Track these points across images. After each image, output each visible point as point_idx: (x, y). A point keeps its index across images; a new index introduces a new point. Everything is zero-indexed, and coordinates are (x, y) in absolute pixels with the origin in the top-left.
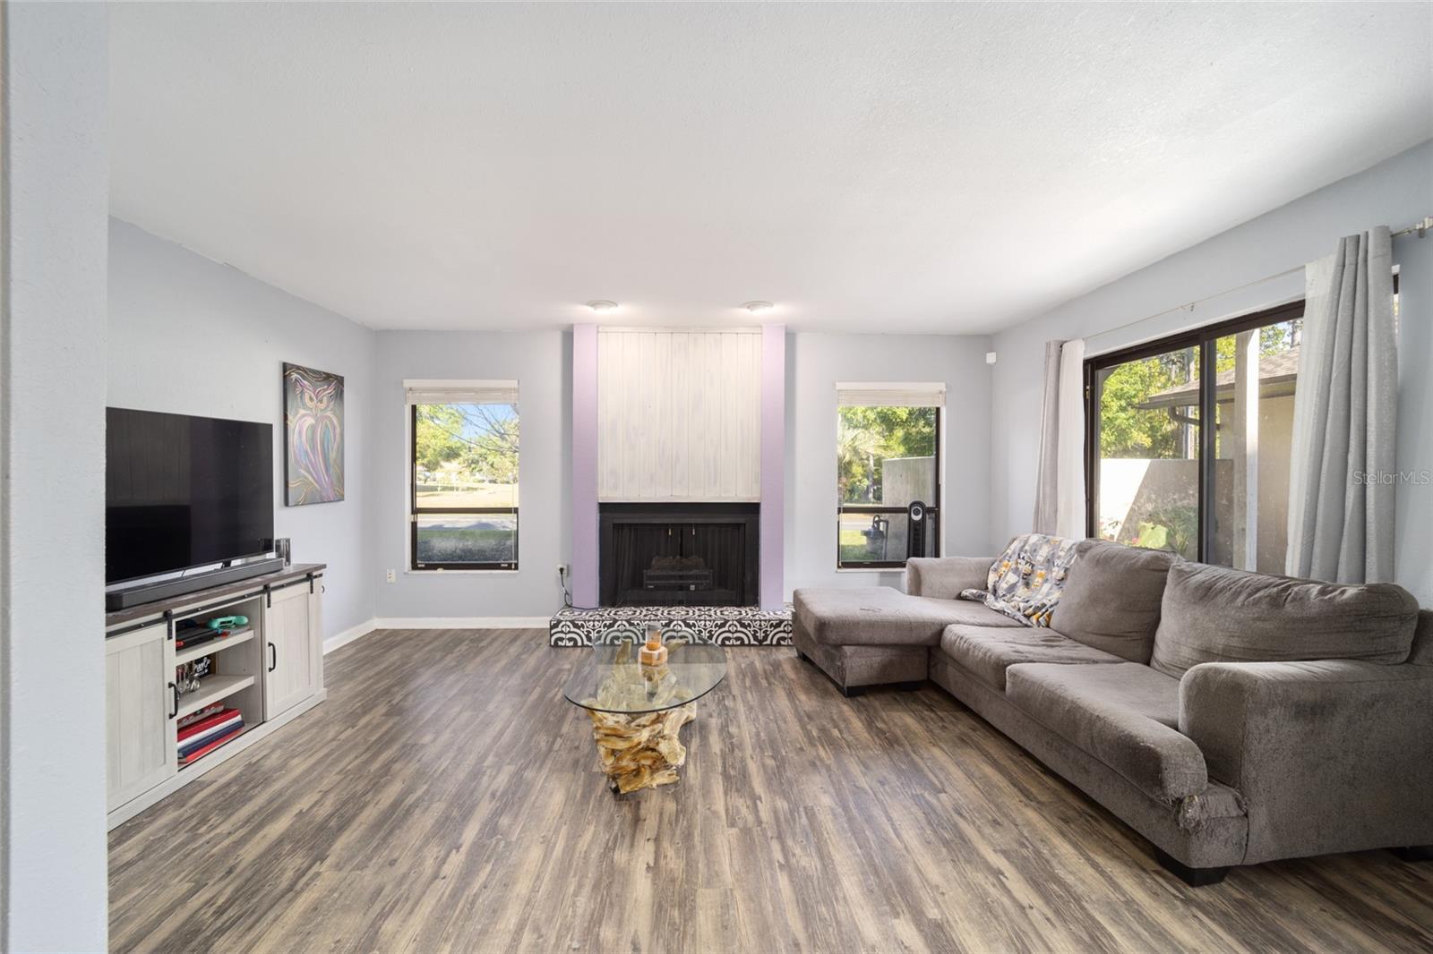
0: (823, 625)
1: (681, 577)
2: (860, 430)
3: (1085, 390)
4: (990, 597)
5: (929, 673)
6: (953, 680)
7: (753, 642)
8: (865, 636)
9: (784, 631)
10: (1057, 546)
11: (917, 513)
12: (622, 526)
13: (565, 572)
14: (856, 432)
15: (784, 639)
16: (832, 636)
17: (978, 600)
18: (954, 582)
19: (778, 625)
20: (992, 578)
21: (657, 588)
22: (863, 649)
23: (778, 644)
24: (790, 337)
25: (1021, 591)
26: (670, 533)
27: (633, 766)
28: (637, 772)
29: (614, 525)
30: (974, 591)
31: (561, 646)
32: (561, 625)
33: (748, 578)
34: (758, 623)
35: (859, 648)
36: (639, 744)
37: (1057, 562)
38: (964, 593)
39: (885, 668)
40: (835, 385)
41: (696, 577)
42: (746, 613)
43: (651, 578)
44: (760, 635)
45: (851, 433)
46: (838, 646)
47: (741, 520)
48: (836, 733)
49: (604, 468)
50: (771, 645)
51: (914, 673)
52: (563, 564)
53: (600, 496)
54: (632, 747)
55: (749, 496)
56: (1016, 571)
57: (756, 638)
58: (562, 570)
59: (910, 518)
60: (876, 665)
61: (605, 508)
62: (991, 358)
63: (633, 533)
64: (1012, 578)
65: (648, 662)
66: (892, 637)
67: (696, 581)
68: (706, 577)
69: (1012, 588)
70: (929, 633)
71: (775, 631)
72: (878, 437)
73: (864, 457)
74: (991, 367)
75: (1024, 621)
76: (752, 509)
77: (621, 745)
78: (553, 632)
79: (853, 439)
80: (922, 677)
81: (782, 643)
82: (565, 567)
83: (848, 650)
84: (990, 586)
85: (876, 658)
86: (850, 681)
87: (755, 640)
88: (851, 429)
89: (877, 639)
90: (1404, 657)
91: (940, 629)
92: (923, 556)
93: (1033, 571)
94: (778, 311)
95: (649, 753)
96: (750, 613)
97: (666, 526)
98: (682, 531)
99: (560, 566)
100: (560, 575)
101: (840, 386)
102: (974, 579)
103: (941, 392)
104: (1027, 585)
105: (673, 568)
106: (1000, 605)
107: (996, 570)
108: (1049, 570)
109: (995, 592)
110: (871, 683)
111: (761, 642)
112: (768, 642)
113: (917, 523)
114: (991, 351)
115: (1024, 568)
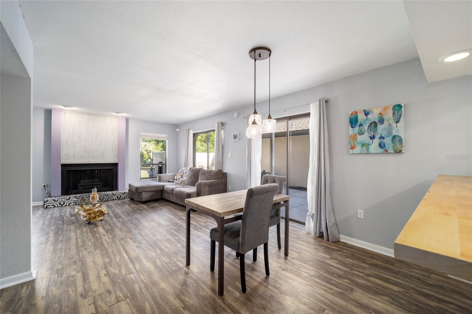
0: (137, 189)
1: (92, 185)
2: (147, 142)
3: (193, 139)
4: (175, 181)
5: (161, 196)
6: (166, 196)
7: (117, 199)
8: (147, 190)
9: (126, 195)
10: (187, 170)
11: (160, 164)
12: (70, 171)
13: (46, 186)
14: (146, 143)
15: (126, 197)
16: (140, 191)
17: (173, 182)
18: (167, 178)
19: (124, 193)
20: (176, 177)
21: (83, 189)
22: (147, 193)
23: (124, 198)
24: (127, 120)
25: (181, 179)
26: (88, 172)
27: (94, 216)
28: (95, 217)
29: (67, 171)
30: (172, 180)
31: (49, 208)
32: (49, 201)
33: (114, 183)
34: (118, 194)
35: (146, 193)
36: (96, 211)
37: (187, 172)
38: (170, 181)
39: (152, 196)
40: (140, 133)
41: (97, 185)
42: (114, 192)
43: (80, 186)
44: (119, 197)
45: (144, 144)
46: (141, 193)
47: (112, 168)
48: (141, 208)
49: (63, 153)
50: (122, 199)
51: (159, 197)
52: (45, 184)
53: (61, 162)
54: (94, 212)
55: (115, 161)
56: (180, 175)
57: (117, 197)
58: (44, 186)
59: (159, 165)
60: (150, 196)
61: (63, 165)
62: (178, 130)
63: (74, 172)
64: (179, 177)
65: (93, 198)
66: (153, 189)
67: (97, 186)
68: (101, 184)
69: (180, 178)
70: (161, 188)
71: (124, 195)
72: (154, 145)
73: (149, 151)
74: (178, 132)
75: (180, 184)
76: (116, 165)
77: (91, 212)
78: (45, 204)
79: (145, 146)
80: (160, 197)
81: (125, 198)
82: (46, 185)
83: (143, 193)
84: (175, 179)
85: (150, 194)
86: (144, 200)
87: (117, 198)
88: (144, 142)
89: (150, 190)
90: (221, 178)
91: (164, 186)
92: (162, 173)
93: (183, 175)
94: (125, 115)
95: (99, 212)
96: (115, 192)
97: (87, 170)
98: (92, 172)
99: (43, 185)
100: (44, 188)
101: (141, 133)
102: (171, 178)
103: (166, 137)
104: (182, 177)
105: (88, 183)
106: (177, 182)
107: (177, 175)
108: (186, 174)
109: (176, 180)
110: (149, 200)
111: (119, 199)
112: (121, 198)
113: (161, 167)
114: (178, 128)
115: (182, 174)
